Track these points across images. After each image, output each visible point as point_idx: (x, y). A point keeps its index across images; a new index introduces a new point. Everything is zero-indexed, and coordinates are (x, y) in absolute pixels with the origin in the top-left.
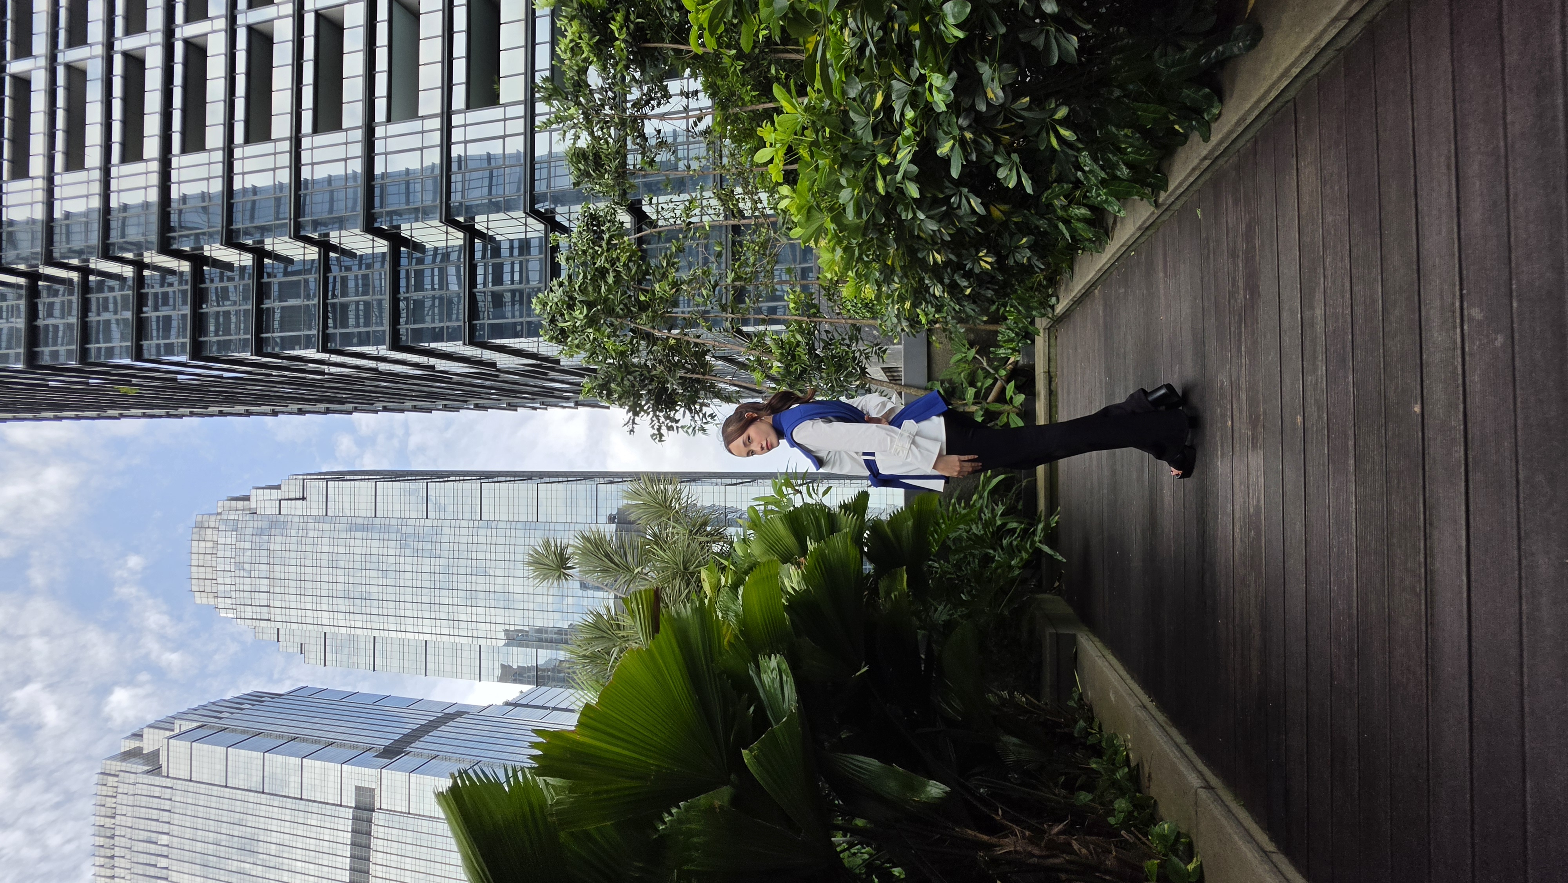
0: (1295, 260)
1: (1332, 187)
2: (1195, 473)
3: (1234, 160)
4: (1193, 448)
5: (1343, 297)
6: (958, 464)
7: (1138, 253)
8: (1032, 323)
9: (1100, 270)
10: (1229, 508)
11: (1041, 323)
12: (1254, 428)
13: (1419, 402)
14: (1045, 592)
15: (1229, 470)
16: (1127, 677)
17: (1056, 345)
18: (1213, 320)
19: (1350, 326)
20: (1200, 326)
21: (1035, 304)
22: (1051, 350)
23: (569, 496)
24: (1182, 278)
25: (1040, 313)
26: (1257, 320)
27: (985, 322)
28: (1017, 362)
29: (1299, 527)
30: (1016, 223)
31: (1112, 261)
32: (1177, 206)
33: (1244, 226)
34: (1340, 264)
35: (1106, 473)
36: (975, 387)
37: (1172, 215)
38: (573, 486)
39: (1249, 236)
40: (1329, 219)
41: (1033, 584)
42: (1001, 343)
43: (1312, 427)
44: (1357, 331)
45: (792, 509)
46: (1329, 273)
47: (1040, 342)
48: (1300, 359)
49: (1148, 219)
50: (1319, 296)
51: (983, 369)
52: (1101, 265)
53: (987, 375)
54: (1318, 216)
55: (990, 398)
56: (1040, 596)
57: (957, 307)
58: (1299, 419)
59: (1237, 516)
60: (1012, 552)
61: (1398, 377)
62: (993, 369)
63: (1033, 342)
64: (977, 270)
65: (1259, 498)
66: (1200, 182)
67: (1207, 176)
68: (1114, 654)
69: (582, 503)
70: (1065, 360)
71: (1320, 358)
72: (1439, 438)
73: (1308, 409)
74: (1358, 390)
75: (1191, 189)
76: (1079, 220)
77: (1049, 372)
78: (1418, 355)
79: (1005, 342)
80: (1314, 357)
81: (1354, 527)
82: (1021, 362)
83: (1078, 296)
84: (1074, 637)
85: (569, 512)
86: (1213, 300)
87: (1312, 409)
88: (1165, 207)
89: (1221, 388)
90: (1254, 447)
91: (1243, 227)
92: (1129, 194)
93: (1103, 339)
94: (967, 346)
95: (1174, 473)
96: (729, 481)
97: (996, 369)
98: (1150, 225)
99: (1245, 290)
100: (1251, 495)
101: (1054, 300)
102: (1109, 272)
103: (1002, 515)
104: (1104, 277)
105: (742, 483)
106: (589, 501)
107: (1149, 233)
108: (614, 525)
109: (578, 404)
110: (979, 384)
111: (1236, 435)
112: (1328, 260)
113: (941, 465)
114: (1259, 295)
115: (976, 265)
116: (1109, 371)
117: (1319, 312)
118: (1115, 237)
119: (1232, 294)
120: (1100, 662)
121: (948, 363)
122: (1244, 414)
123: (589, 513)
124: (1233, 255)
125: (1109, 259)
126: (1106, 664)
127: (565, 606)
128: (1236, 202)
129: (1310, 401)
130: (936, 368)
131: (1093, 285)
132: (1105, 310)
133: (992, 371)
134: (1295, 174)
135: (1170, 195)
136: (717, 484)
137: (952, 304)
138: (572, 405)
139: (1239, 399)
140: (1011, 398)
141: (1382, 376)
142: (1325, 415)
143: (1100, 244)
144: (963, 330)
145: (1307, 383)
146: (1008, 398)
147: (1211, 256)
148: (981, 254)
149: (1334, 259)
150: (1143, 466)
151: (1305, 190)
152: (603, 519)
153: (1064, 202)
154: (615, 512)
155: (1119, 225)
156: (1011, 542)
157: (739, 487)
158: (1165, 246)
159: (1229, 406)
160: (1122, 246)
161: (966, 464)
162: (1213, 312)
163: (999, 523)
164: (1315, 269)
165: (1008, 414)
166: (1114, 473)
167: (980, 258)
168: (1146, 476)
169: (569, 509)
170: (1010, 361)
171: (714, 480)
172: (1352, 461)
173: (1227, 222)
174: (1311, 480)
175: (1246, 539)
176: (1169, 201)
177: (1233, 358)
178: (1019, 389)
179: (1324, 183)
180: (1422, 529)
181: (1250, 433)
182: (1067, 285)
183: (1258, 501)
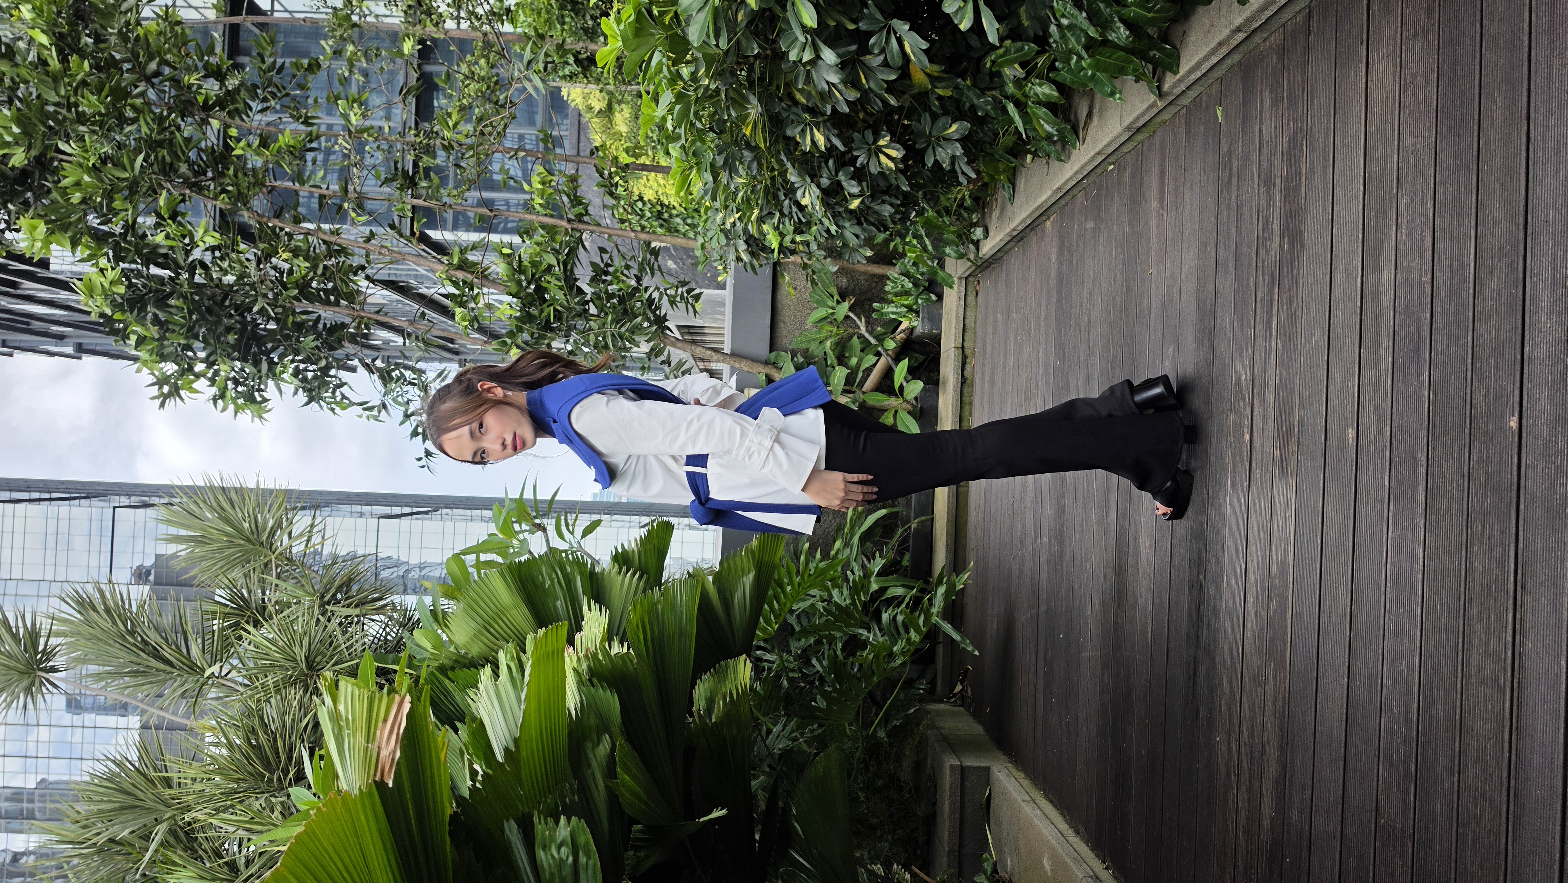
0: (1357, 197)
1: (1414, 94)
2: (1190, 512)
3: (1276, 39)
4: (1188, 474)
5: (1421, 257)
6: (842, 486)
7: (1120, 169)
8: (942, 265)
9: (1059, 189)
10: (1240, 569)
11: (956, 268)
12: (1284, 446)
13: (1517, 414)
14: (941, 701)
15: (1243, 508)
16: (1070, 833)
17: (976, 306)
18: (1231, 278)
19: (1429, 299)
20: (1211, 288)
21: (952, 237)
22: (968, 313)
23: (51, 529)
24: (1187, 212)
25: (957, 252)
26: (1297, 283)
27: (869, 259)
28: (912, 330)
29: (1343, 592)
30: (940, 98)
31: (1080, 177)
32: (1185, 101)
33: (1286, 139)
34: (1419, 209)
35: (1049, 511)
36: (846, 366)
37: (1178, 112)
38: (63, 508)
39: (1292, 156)
40: (1408, 141)
41: (922, 686)
42: (890, 296)
43: (1369, 446)
44: (1438, 309)
45: (524, 558)
46: (1403, 220)
47: (952, 297)
48: (1357, 345)
49: (1143, 114)
50: (1389, 253)
51: (860, 336)
52: (1062, 181)
53: (866, 346)
54: (1393, 135)
55: (869, 384)
56: (933, 707)
57: (833, 229)
58: (1351, 433)
59: (1251, 577)
60: (894, 632)
61: (1490, 378)
62: (875, 337)
63: (940, 297)
64: (874, 169)
65: (1286, 551)
66: (1225, 66)
67: (1236, 58)
68: (1047, 797)
69: (79, 542)
70: (990, 330)
71: (1385, 345)
72: (1540, 467)
73: (1364, 420)
74: (1435, 394)
75: (1210, 74)
76: (1039, 103)
77: (963, 347)
78: (1519, 346)
79: (896, 295)
80: (1377, 345)
81: (1420, 593)
82: (919, 330)
83: (1020, 228)
84: (987, 769)
85: (50, 560)
86: (1233, 248)
87: (1369, 419)
88: (1171, 98)
89: (1238, 383)
90: (1283, 473)
91: (1284, 142)
92: (1122, 71)
93: (1054, 300)
94: (836, 297)
95: (1160, 512)
96: (386, 510)
97: (880, 339)
98: (1144, 125)
99: (1282, 237)
100: (1274, 547)
101: (979, 232)
102: (1071, 193)
103: (878, 575)
104: (1063, 202)
105: (412, 514)
106: (95, 540)
107: (1140, 137)
108: (147, 588)
109: (81, 350)
110: (854, 361)
111: (1256, 455)
112: (1404, 202)
113: (815, 486)
114: (1303, 246)
115: (873, 161)
116: (1061, 351)
117: (1387, 275)
118: (1088, 139)
119: (1262, 242)
120: (1028, 809)
121: (802, 323)
122: (1271, 423)
123: (94, 563)
124: (1267, 182)
125: (1077, 173)
126: (1039, 812)
127: (32, 746)
128: (1276, 101)
129: (1368, 408)
130: (784, 330)
131: (1044, 213)
132: (1060, 254)
133: (873, 341)
134: (1364, 70)
135: (1180, 81)
136: (362, 515)
137: (826, 222)
138: (70, 350)
139: (1263, 401)
140: (901, 387)
141: (1469, 374)
142: (1388, 428)
143: (1064, 148)
144: (835, 269)
145: (1365, 380)
146: (897, 386)
147: (1234, 181)
148: (882, 142)
149: (1412, 200)
150: (1108, 500)
151: (1376, 95)
152: (123, 575)
153: (1020, 72)
154: (149, 562)
155: (1095, 119)
156: (895, 616)
157: (405, 521)
158: (1163, 159)
159: (1248, 412)
160: (1098, 153)
161: (854, 487)
162: (1231, 269)
163: (874, 587)
164: (1385, 212)
165: (896, 412)
166: (1061, 511)
167: (879, 150)
168: (1113, 515)
169: (50, 554)
170: (902, 327)
171: (357, 508)
172: (1421, 498)
173: (1261, 131)
174: (1362, 525)
175: (1264, 614)
176: (1178, 91)
177: (1258, 340)
178: (913, 373)
179: (1403, 87)
180: (1512, 594)
181: (1277, 453)
182: (1003, 209)
183: (1285, 557)
